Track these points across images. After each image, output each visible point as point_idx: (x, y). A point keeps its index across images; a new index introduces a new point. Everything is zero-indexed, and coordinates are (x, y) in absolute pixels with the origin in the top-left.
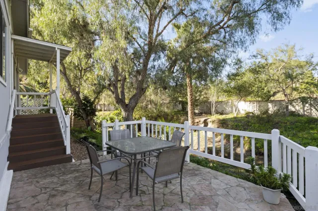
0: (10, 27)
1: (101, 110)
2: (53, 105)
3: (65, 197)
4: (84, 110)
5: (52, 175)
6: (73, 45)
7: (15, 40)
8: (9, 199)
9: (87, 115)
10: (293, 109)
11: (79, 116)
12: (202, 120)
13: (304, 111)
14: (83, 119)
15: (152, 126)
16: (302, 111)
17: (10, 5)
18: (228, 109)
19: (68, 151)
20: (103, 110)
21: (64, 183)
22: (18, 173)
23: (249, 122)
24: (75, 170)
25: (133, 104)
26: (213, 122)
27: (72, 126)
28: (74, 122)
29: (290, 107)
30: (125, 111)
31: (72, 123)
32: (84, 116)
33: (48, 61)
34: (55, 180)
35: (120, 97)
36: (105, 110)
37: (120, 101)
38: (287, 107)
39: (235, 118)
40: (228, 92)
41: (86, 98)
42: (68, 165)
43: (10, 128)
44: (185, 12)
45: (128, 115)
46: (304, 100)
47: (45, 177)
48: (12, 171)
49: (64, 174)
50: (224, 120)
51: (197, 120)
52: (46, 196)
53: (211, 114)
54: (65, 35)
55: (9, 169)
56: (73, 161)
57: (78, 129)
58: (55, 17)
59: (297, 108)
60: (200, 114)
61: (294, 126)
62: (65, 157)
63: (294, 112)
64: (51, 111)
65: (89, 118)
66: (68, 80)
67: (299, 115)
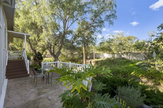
0: (7, 28)
1: (47, 57)
2: (23, 56)
3: (26, 85)
4: (38, 57)
5: (22, 80)
6: (32, 33)
7: (8, 32)
8: (7, 86)
9: (39, 60)
10: (124, 57)
11: (36, 60)
12: (90, 61)
13: (127, 58)
14: (37, 61)
15: (65, 64)
16: (126, 57)
17: (7, 20)
18: (101, 57)
19: (28, 73)
20: (48, 57)
21: (26, 82)
22: (10, 80)
23: (106, 62)
24: (30, 79)
25: (58, 55)
26: (93, 62)
27: (33, 64)
28: (34, 63)
29: (122, 56)
30: (54, 58)
31: (33, 63)
32: (38, 60)
33: (22, 38)
34: (23, 81)
35: (52, 52)
36: (49, 57)
37: (52, 54)
38: (121, 56)
39: (102, 60)
40: (99, 50)
41: (39, 53)
42: (28, 77)
43: (7, 64)
44: (78, 19)
45: (55, 60)
46: (127, 53)
47: (19, 81)
48: (7, 79)
49: (26, 79)
50: (97, 61)
51: (87, 61)
52: (19, 85)
53: (93, 59)
54: (29, 28)
55: (6, 78)
56: (30, 76)
57: (35, 65)
58: (25, 21)
59: (125, 56)
60: (89, 59)
61: (121, 63)
62: (27, 74)
63: (124, 58)
64: (23, 58)
65: (40, 61)
66: (31, 45)
67: (125, 59)
